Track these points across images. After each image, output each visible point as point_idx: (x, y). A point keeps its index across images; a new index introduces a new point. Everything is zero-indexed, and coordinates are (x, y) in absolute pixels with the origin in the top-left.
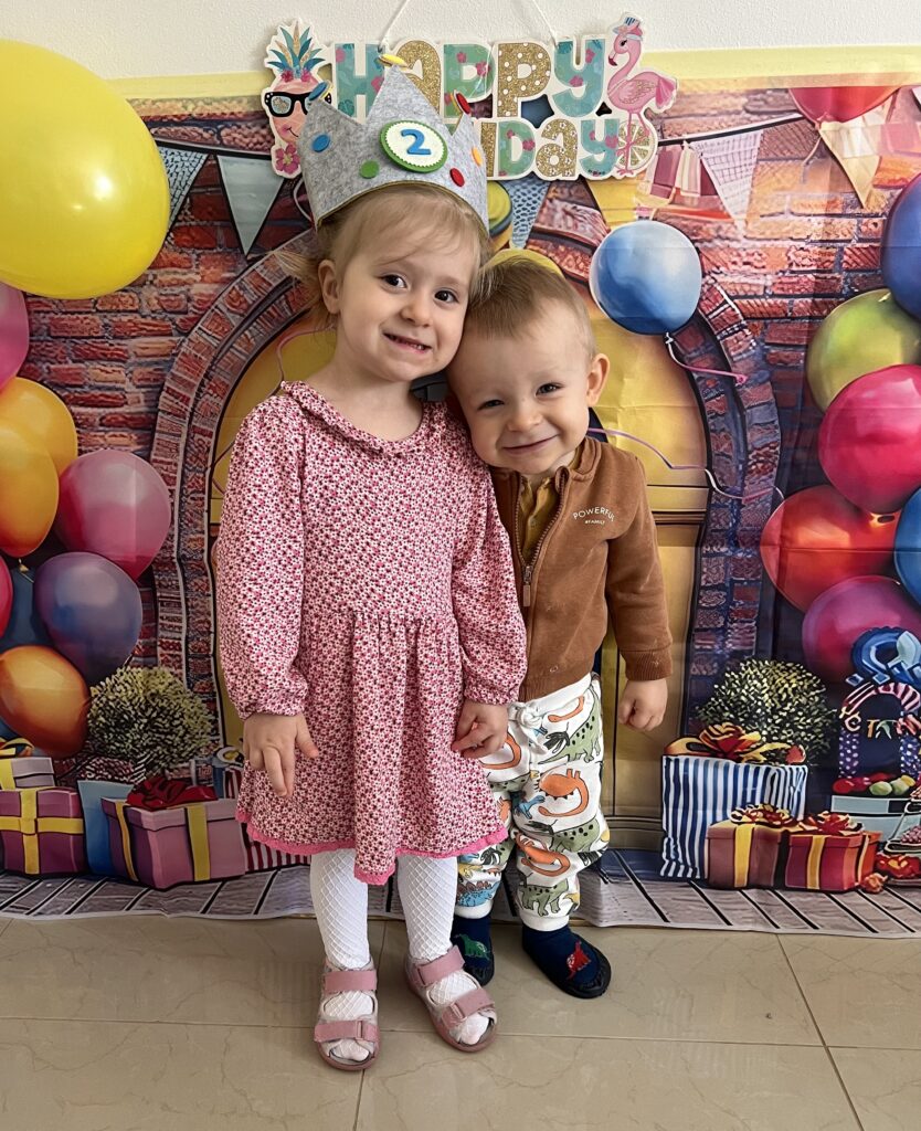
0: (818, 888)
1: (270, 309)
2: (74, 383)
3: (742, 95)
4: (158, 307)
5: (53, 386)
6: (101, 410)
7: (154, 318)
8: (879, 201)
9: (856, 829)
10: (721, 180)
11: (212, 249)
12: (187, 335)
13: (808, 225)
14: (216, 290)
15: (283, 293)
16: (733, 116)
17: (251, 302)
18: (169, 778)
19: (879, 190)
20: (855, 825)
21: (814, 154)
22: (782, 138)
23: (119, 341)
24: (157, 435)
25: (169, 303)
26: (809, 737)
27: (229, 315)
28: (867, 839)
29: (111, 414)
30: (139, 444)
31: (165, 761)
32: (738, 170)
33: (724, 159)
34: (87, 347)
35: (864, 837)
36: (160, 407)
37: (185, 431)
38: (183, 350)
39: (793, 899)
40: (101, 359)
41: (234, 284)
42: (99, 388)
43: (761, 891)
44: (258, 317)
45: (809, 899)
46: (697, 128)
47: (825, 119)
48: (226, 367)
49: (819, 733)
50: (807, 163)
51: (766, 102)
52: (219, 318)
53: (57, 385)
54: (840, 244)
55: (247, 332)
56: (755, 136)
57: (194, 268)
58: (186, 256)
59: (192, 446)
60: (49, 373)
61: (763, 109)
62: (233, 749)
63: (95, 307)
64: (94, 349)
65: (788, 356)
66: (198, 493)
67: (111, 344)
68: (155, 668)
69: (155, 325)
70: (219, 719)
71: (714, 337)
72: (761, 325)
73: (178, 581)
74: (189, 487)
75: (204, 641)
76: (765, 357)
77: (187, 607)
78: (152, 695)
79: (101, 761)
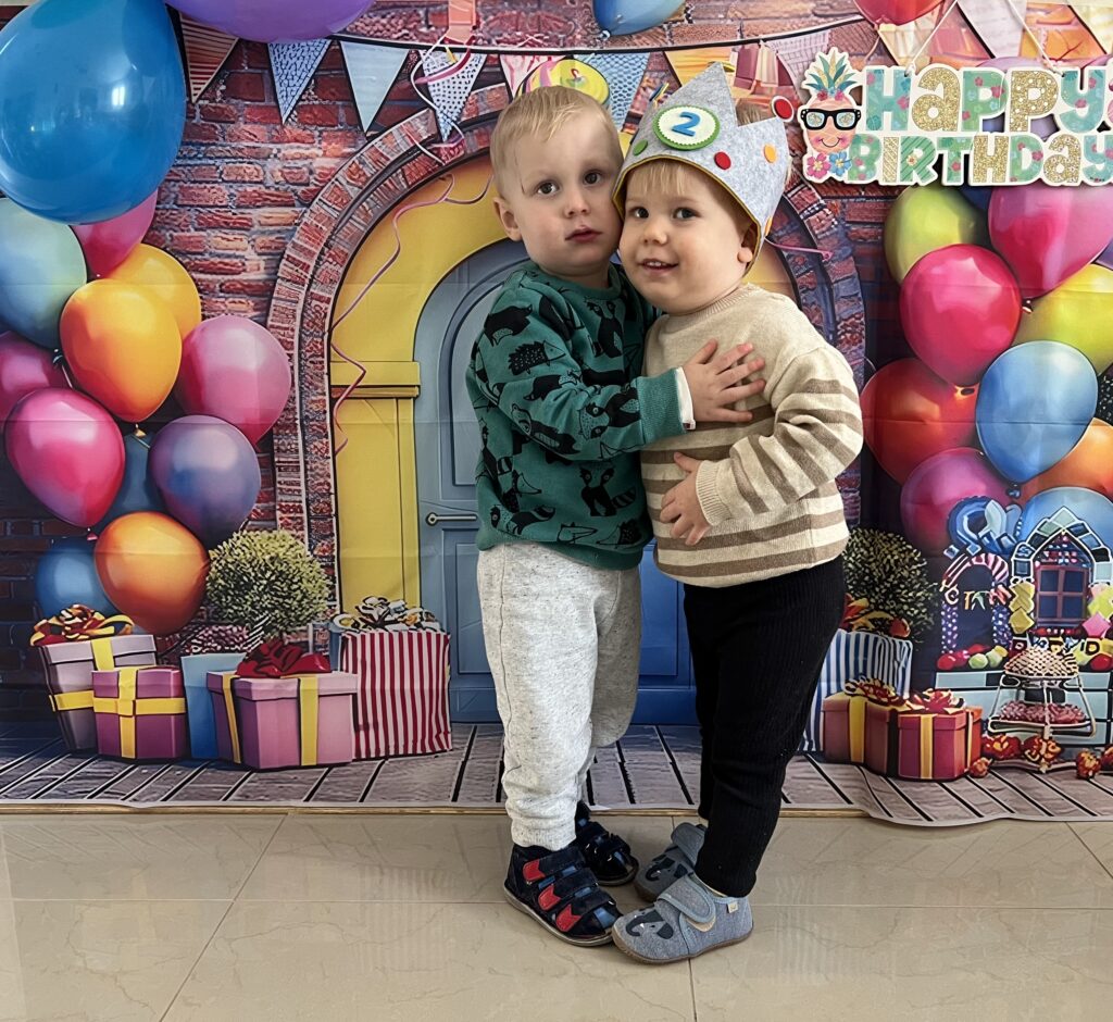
0: (931, 777)
1: (387, 182)
2: (195, 250)
4: (282, 179)
5: (174, 253)
6: (220, 277)
7: (277, 189)
9: (959, 705)
10: (796, 74)
11: (333, 126)
12: (308, 206)
14: (337, 164)
15: (400, 167)
16: (803, 19)
17: (369, 175)
18: (287, 642)
20: (956, 702)
21: (875, 52)
22: (848, 37)
23: (242, 210)
24: (273, 302)
25: (291, 175)
26: (912, 612)
27: (348, 187)
28: (971, 717)
29: (229, 281)
30: (255, 310)
31: (282, 624)
33: (798, 55)
34: (210, 215)
35: (968, 713)
36: (279, 274)
37: (302, 297)
38: (305, 220)
40: (222, 227)
41: (354, 158)
42: (219, 256)
44: (375, 189)
45: (923, 789)
46: (770, 30)
47: (883, 21)
48: (346, 237)
49: (922, 607)
50: (869, 59)
51: (832, 7)
52: (338, 190)
53: (179, 252)
55: (364, 204)
56: (825, 35)
57: (317, 144)
58: (309, 132)
59: (309, 312)
60: (172, 240)
61: (828, 13)
62: (349, 616)
63: (220, 177)
64: (217, 218)
65: (866, 233)
66: (318, 356)
67: (234, 214)
68: (275, 532)
69: (278, 196)
70: (337, 585)
71: (798, 217)
72: (839, 205)
73: (297, 444)
74: (308, 351)
75: (324, 503)
76: (846, 234)
77: (306, 470)
78: (271, 558)
79: (210, 632)
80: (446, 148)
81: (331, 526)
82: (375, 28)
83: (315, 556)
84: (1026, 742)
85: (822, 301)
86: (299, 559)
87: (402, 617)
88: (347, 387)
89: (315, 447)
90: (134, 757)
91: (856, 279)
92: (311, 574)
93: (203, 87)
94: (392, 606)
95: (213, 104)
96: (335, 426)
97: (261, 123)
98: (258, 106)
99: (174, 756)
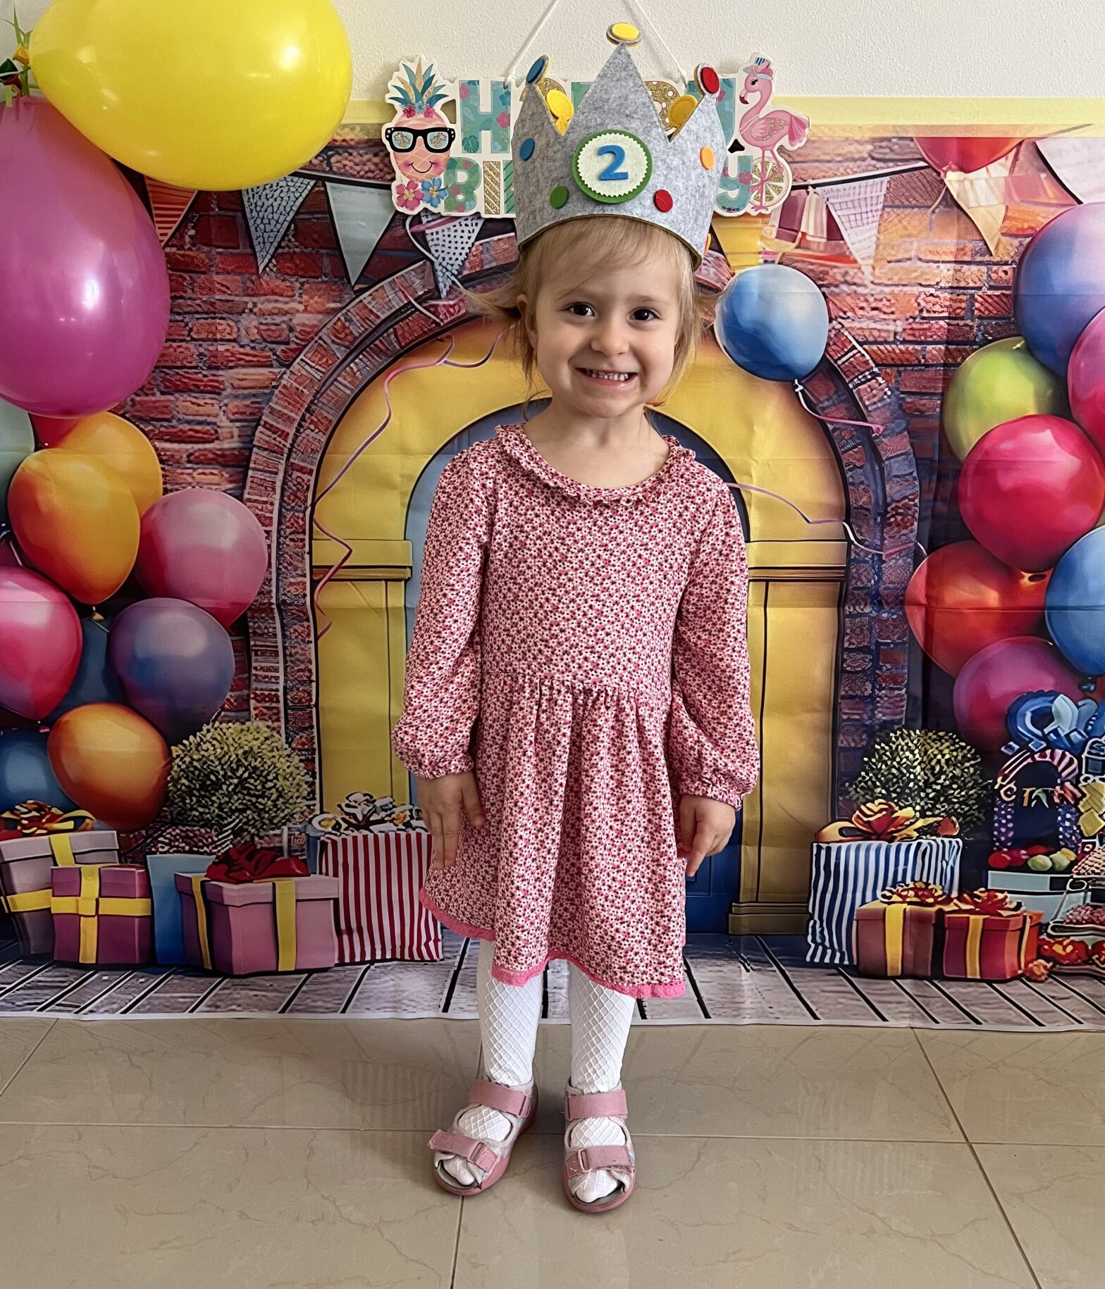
0: (978, 977)
1: (377, 342)
2: (160, 416)
3: (867, 142)
4: (258, 337)
5: (137, 419)
6: (189, 446)
8: (1008, 249)
9: (1016, 909)
10: (847, 225)
11: (317, 278)
12: (288, 367)
13: (937, 271)
14: (320, 321)
15: (392, 326)
16: (859, 163)
18: (259, 847)
19: (1008, 238)
20: (1014, 905)
21: (940, 203)
22: (908, 186)
23: (214, 372)
24: (250, 473)
25: (269, 333)
26: (962, 809)
27: (334, 347)
28: (1028, 920)
29: (199, 450)
30: (231, 482)
31: (254, 826)
32: (864, 216)
33: (850, 205)
34: (178, 377)
35: (1025, 917)
36: (255, 443)
37: (282, 468)
38: (283, 382)
39: (952, 990)
40: (191, 391)
41: (339, 315)
42: (189, 422)
43: (918, 982)
44: (364, 350)
45: (970, 989)
46: (820, 174)
47: (950, 169)
48: (329, 401)
49: (974, 804)
50: (933, 212)
51: (892, 150)
52: (323, 350)
53: (140, 419)
54: (970, 291)
55: (352, 365)
56: (882, 182)
57: (297, 297)
58: (289, 284)
59: (290, 484)
60: (133, 406)
61: (888, 157)
62: (330, 816)
63: (189, 335)
64: (186, 380)
65: (924, 405)
66: (299, 533)
67: (205, 375)
68: (248, 723)
69: (254, 356)
70: (317, 781)
71: (846, 385)
72: (895, 373)
73: (275, 628)
74: (287, 527)
75: (304, 691)
76: (901, 406)
77: (285, 655)
78: (245, 753)
79: (178, 831)
80: (444, 306)
81: (311, 717)
82: (366, 168)
83: (293, 749)
84: (1093, 946)
85: (872, 479)
86: (276, 753)
87: (389, 815)
88: (330, 567)
89: (295, 630)
90: (94, 962)
91: (911, 456)
92: (288, 771)
93: (170, 232)
94: (378, 804)
95: (182, 252)
96: (317, 610)
97: (235, 273)
98: (232, 254)
99: (138, 961)
